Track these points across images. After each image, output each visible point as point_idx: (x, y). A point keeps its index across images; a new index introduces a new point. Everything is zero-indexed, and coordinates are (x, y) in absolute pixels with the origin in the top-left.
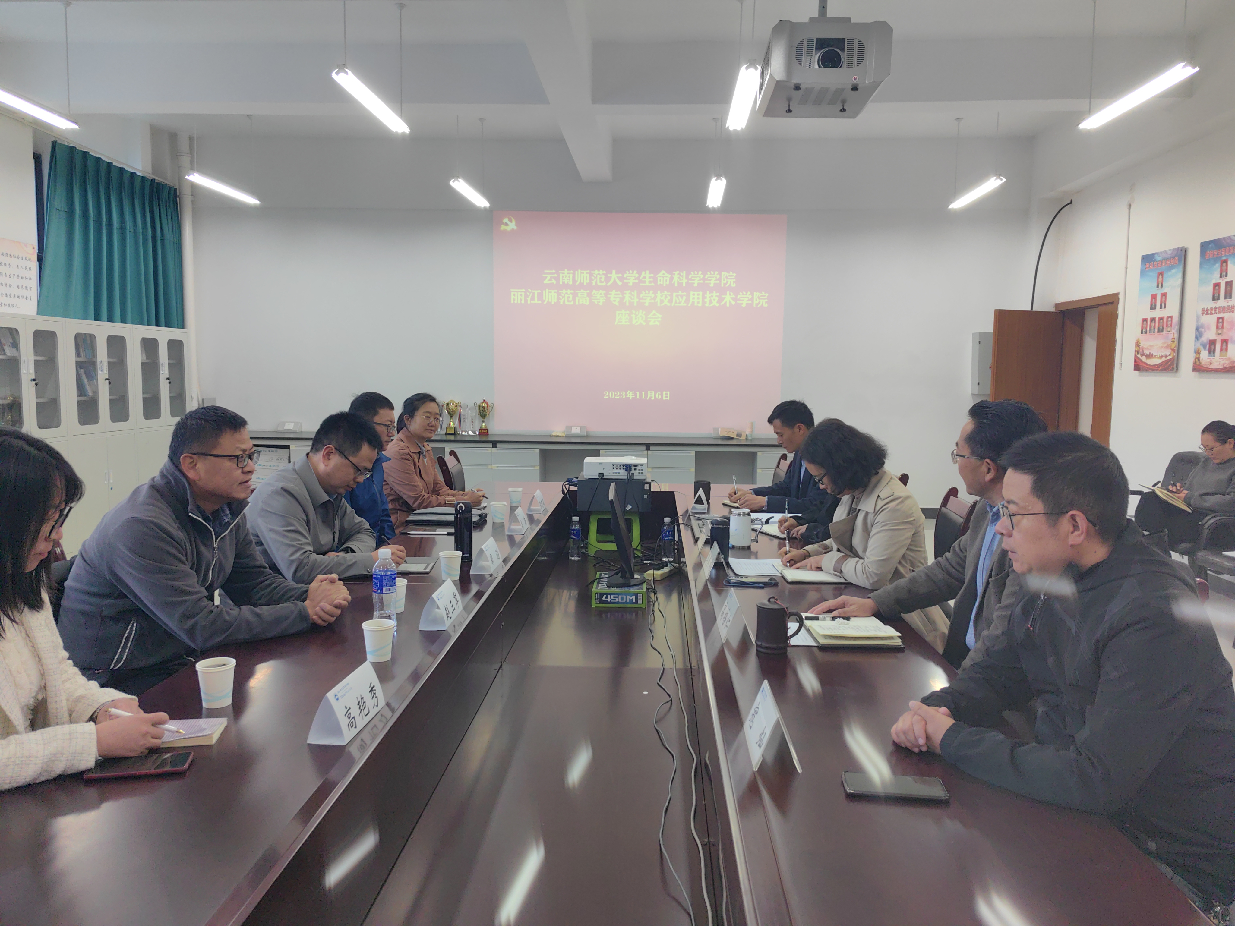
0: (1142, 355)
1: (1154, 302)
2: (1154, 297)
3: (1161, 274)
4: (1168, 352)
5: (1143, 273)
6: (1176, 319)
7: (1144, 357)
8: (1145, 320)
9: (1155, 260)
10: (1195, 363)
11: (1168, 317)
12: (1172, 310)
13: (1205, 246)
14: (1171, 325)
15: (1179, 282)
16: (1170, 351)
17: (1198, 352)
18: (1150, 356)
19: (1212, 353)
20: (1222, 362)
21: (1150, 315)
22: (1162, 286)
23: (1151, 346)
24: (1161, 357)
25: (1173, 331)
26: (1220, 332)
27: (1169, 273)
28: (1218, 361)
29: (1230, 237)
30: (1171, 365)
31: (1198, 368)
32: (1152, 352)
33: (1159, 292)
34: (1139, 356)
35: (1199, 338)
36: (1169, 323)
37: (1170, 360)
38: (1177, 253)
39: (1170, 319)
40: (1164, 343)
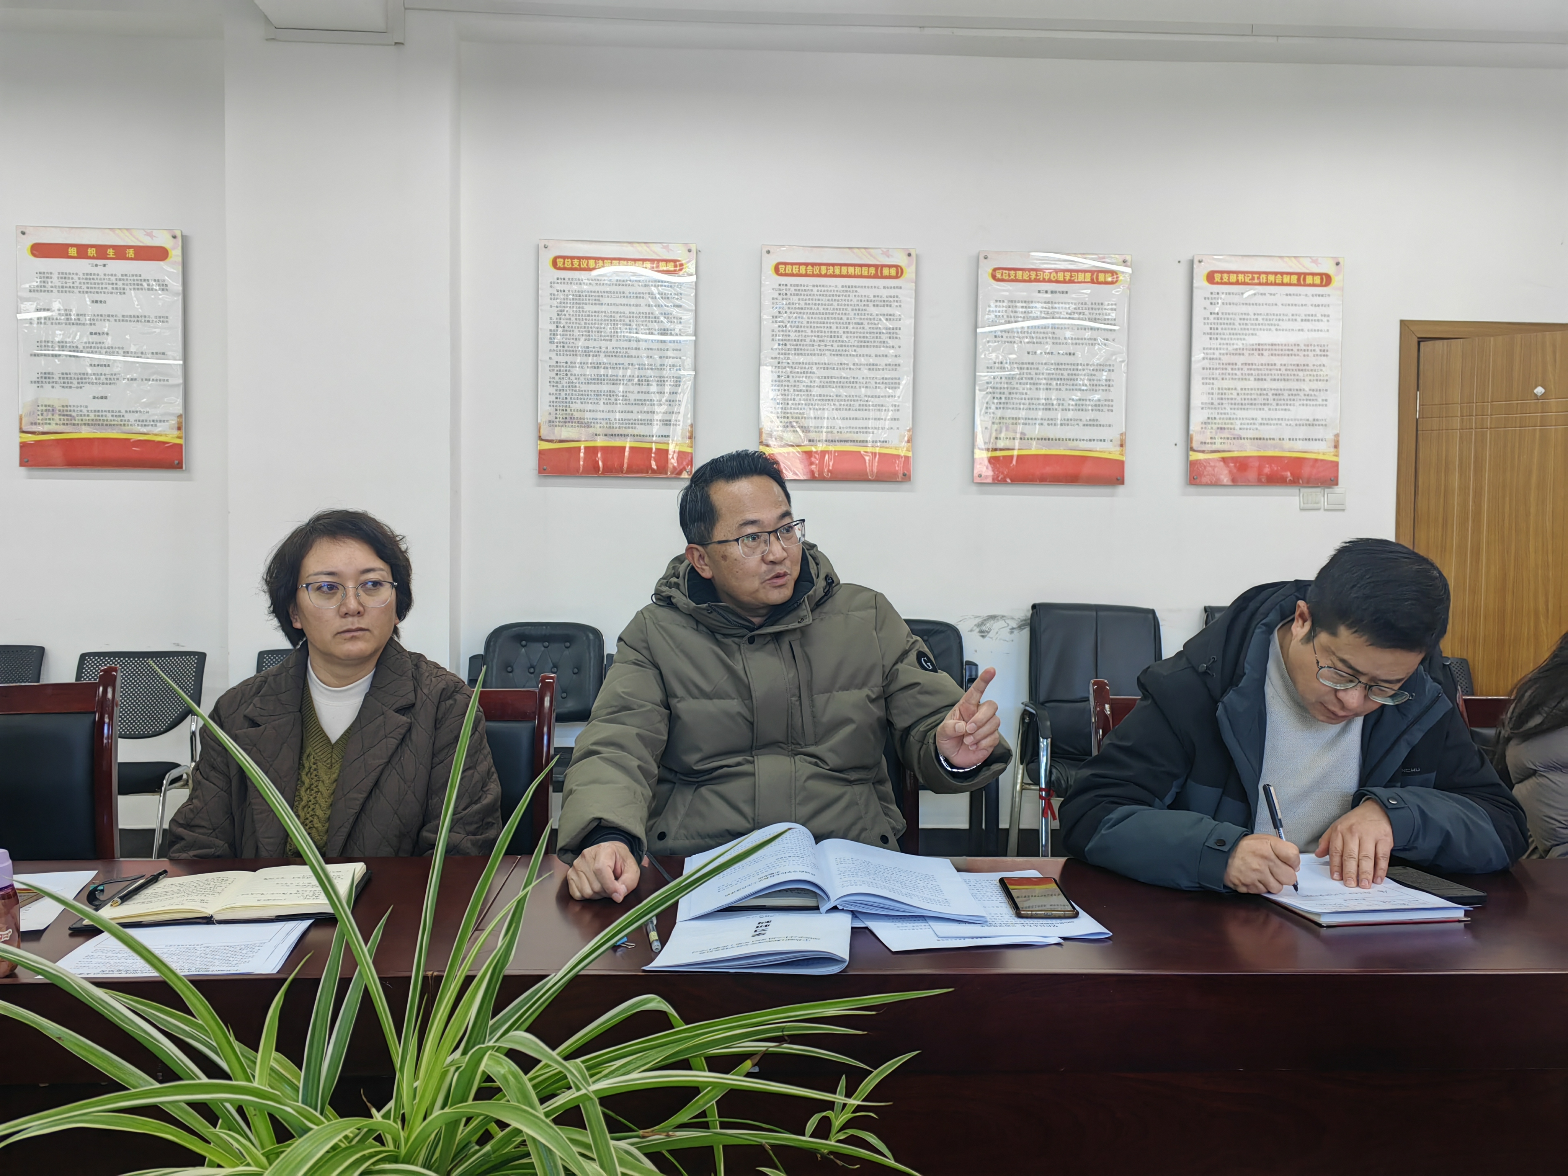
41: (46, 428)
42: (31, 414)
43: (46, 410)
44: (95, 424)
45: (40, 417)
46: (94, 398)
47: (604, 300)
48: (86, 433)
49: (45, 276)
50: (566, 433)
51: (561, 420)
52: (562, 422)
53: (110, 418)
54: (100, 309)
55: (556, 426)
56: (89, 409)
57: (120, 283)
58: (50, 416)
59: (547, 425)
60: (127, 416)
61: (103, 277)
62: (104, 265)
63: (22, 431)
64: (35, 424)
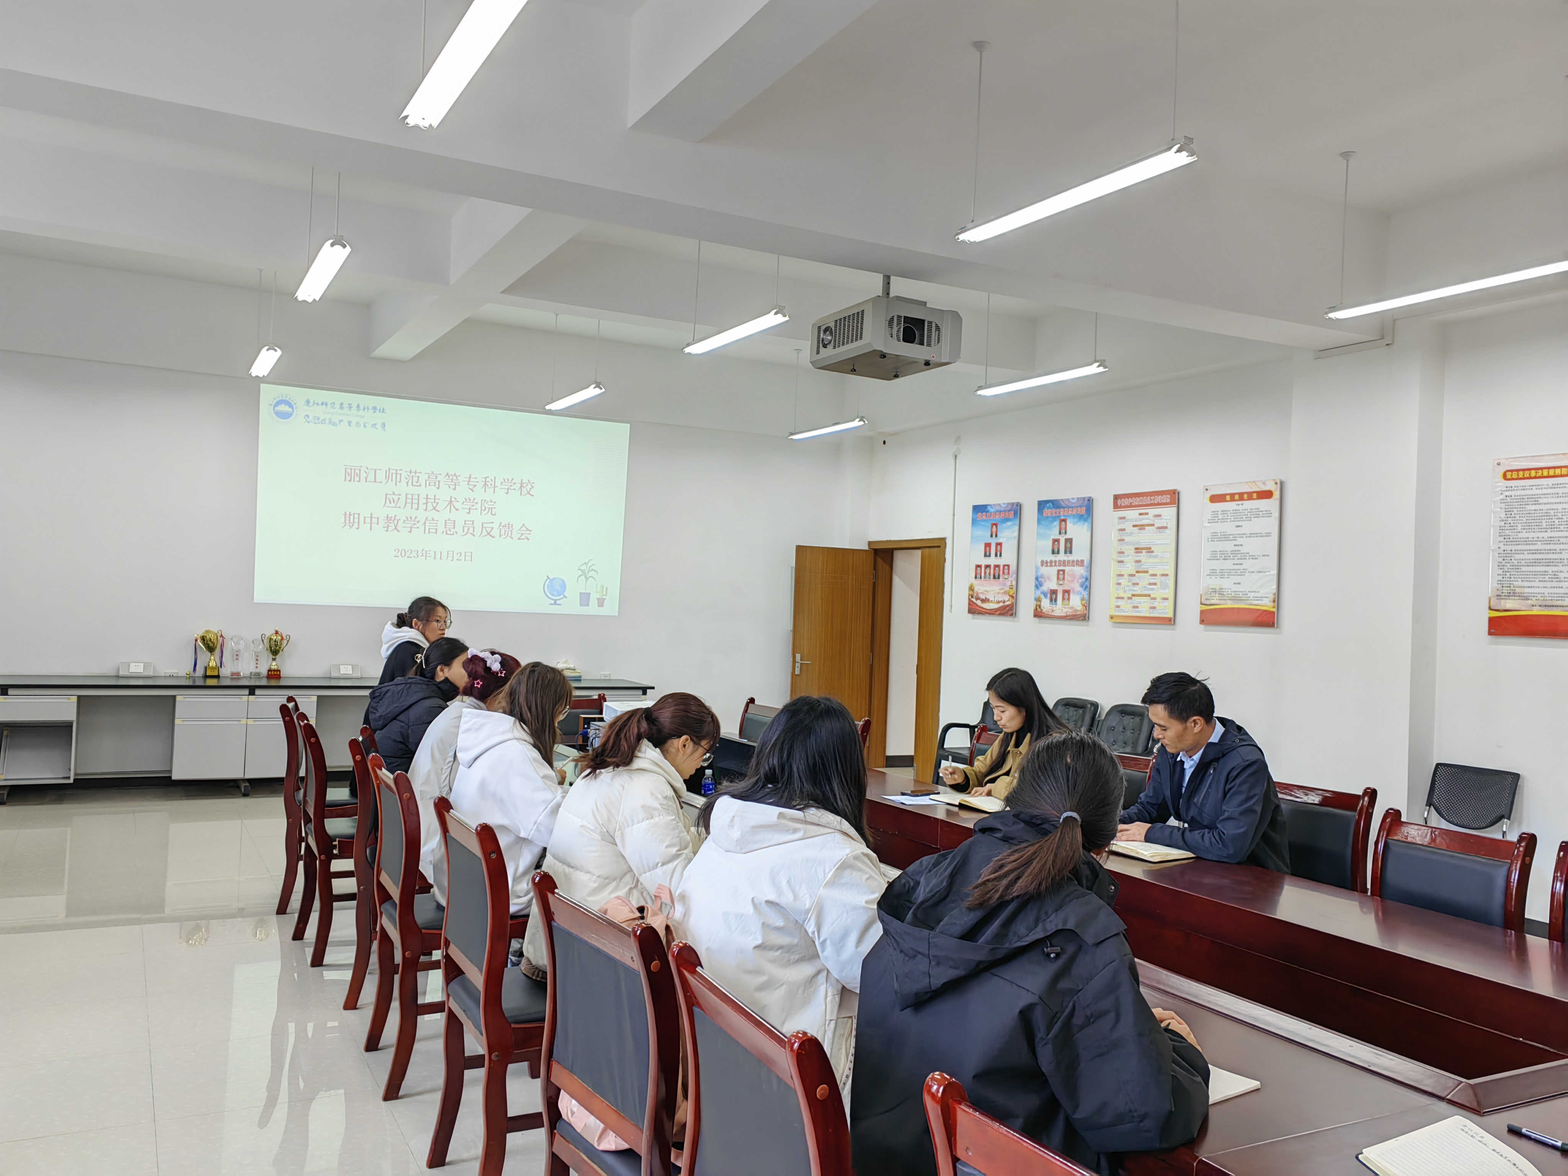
0: (977, 599)
1: (987, 550)
3: (996, 525)
4: (1006, 598)
5: (974, 522)
6: (1013, 568)
7: (979, 601)
8: (978, 566)
9: (987, 511)
10: (1036, 609)
11: (1004, 566)
12: (1008, 559)
13: (1042, 505)
14: (1008, 573)
15: (1016, 534)
16: (1008, 597)
17: (1038, 600)
18: (985, 601)
19: (1054, 601)
20: (1065, 610)
21: (984, 562)
22: (996, 536)
23: (986, 591)
24: (999, 602)
25: (1010, 579)
26: (1061, 582)
27: (1004, 525)
28: (1060, 609)
29: (1068, 499)
30: (1009, 610)
31: (1039, 614)
32: (988, 597)
33: (993, 542)
34: (974, 600)
35: (1039, 586)
36: (1006, 571)
37: (1007, 605)
38: (1012, 507)
39: (1006, 567)
40: (1002, 589)
41: (1212, 602)
42: (1206, 593)
43: (1212, 592)
44: (1235, 599)
45: (1210, 596)
46: (1234, 584)
47: (1541, 501)
48: (1229, 605)
49: (1215, 513)
50: (1509, 604)
51: (1506, 594)
52: (1507, 596)
53: (1241, 596)
54: (1240, 530)
55: (1502, 599)
56: (1232, 590)
57: (1249, 514)
58: (1214, 595)
59: (1496, 598)
60: (1249, 594)
61: (1241, 511)
62: (1242, 504)
63: (1201, 604)
64: (1207, 599)
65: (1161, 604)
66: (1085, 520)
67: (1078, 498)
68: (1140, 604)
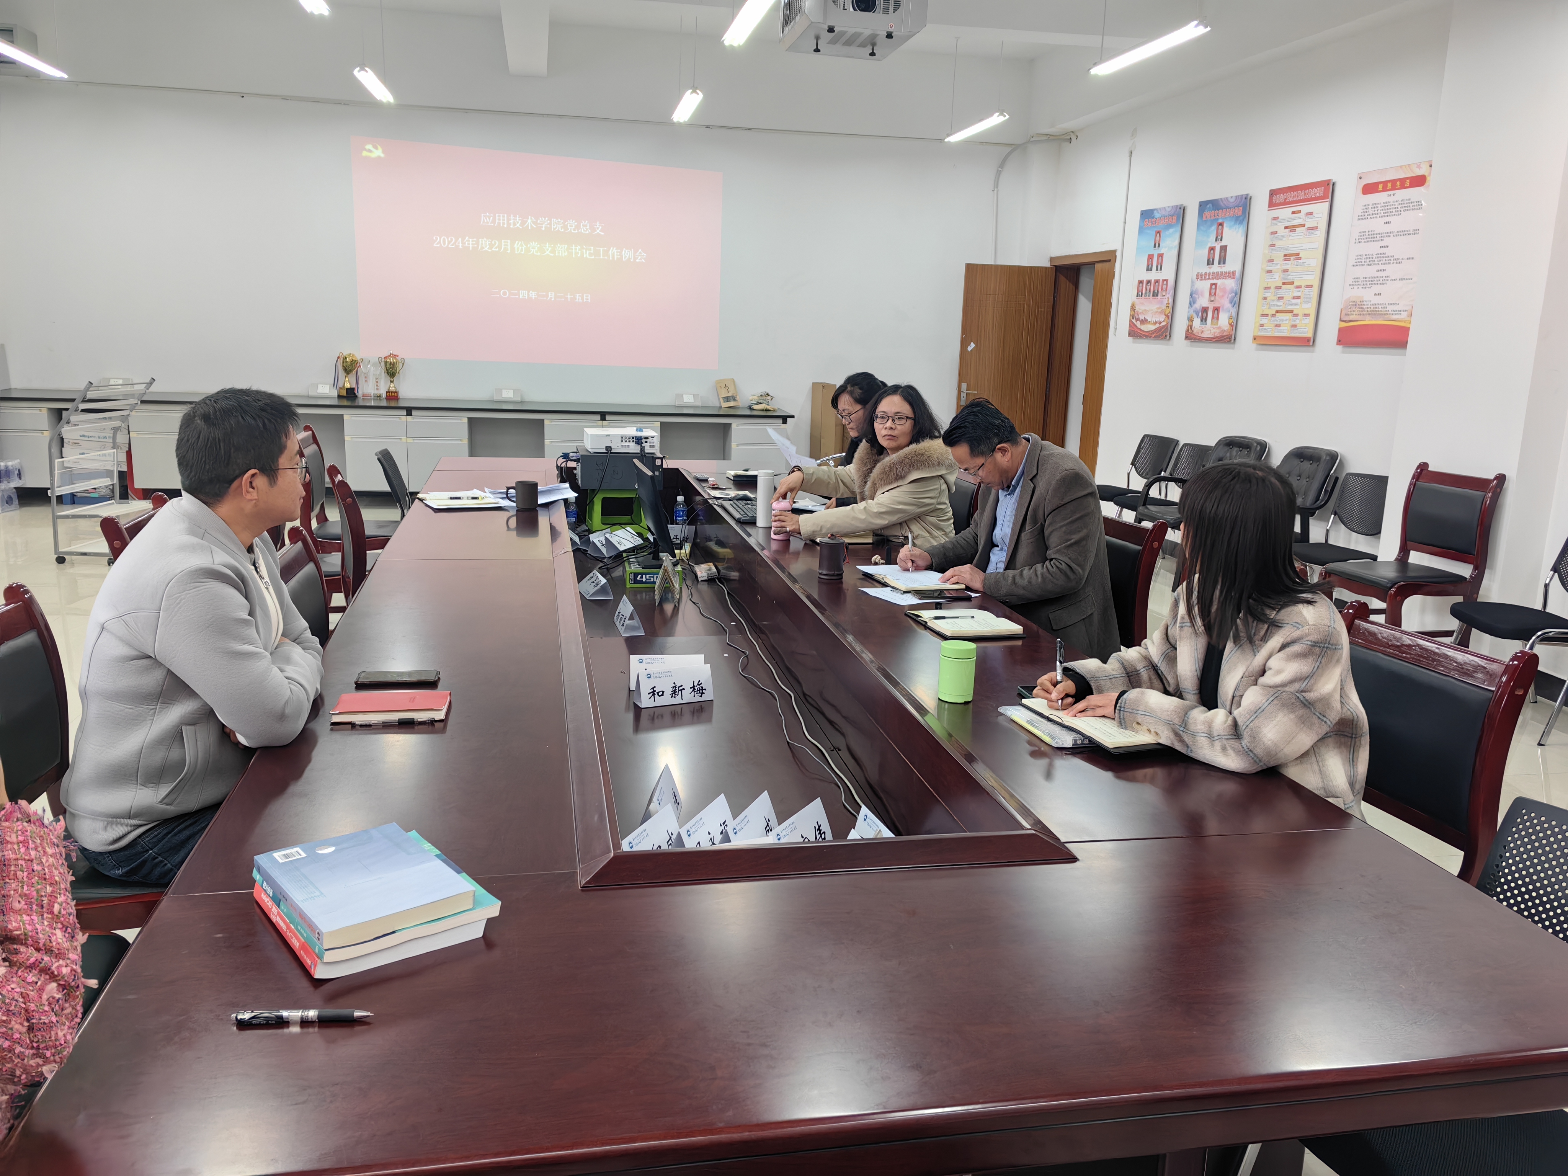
0: (1137, 320)
1: (1150, 263)
2: (1150, 257)
3: (1159, 232)
4: (1162, 318)
5: (1141, 230)
6: (1171, 283)
7: (1138, 322)
8: (1141, 282)
9: (1154, 217)
10: (1187, 331)
11: (1164, 280)
12: (1168, 272)
13: (1203, 205)
14: (1166, 290)
15: (1177, 242)
16: (1164, 317)
17: (1191, 320)
18: (1144, 322)
19: (1204, 321)
20: (1213, 331)
21: (1147, 276)
22: (1159, 246)
23: (1145, 310)
24: (1155, 323)
25: (1167, 296)
27: (1167, 233)
28: (1209, 330)
29: (1227, 198)
30: (1163, 333)
31: (1190, 336)
32: (1146, 318)
33: (1155, 253)
34: (1134, 321)
35: (1192, 304)
36: (1165, 286)
37: (1163, 327)
38: (1175, 211)
39: (1165, 282)
40: (1159, 308)
41: (1352, 317)
42: (1347, 308)
43: (1353, 305)
44: (1374, 313)
45: (1350, 310)
46: (1375, 294)
48: (1368, 321)
49: (1365, 207)
53: (1380, 309)
54: (1388, 229)
56: (1372, 303)
57: (1399, 207)
58: (1354, 309)
60: (1389, 308)
61: (1392, 203)
63: (1341, 320)
64: (1347, 315)
65: (1303, 322)
66: (1241, 223)
67: (1236, 196)
68: (1283, 321)
